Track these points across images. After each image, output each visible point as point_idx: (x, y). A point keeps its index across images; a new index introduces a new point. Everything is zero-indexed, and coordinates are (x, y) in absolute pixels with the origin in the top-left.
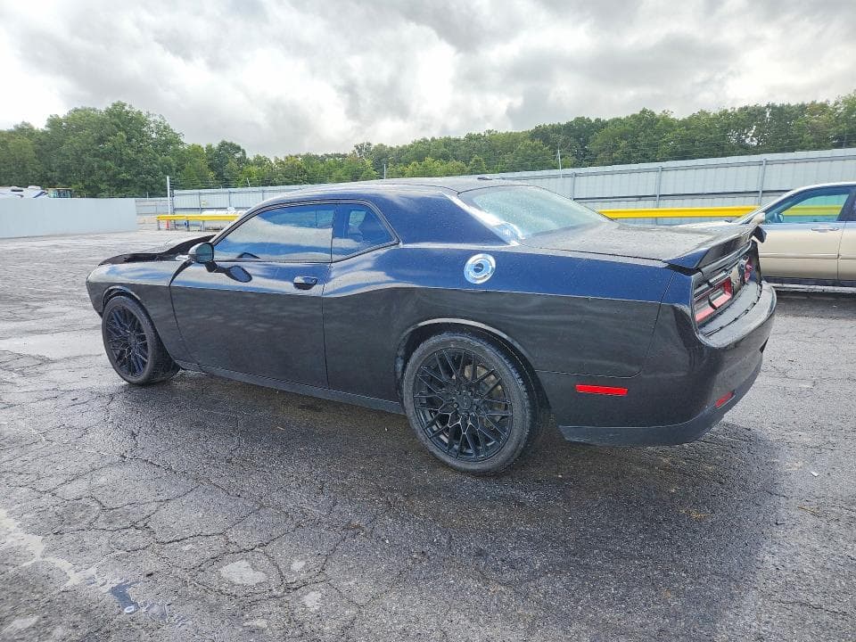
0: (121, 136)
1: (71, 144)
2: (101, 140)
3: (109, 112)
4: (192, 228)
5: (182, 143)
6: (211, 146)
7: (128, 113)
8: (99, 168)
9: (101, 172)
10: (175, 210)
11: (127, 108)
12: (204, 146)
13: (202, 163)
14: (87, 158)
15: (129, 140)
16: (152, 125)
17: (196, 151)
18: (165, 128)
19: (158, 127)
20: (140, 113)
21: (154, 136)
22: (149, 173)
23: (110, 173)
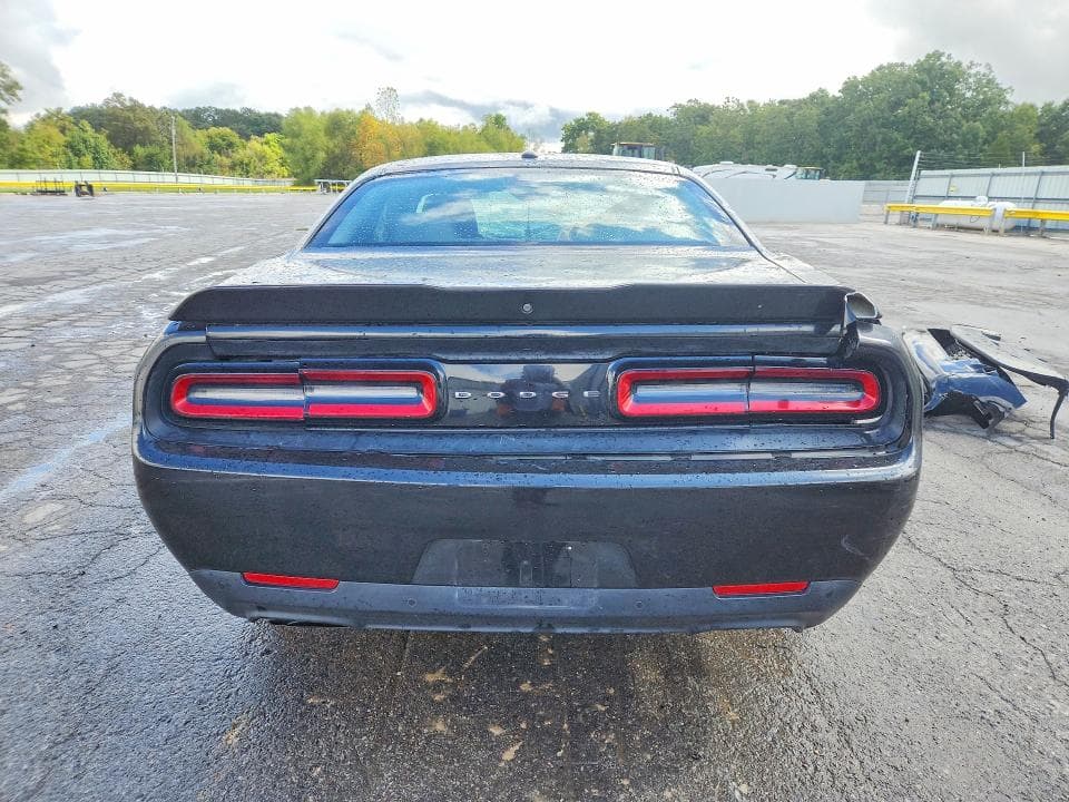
0: (923, 98)
1: (860, 111)
2: (898, 104)
3: (920, 67)
4: (920, 223)
5: (1007, 103)
6: (1050, 105)
7: (942, 65)
8: (884, 141)
9: (884, 146)
10: (915, 197)
11: (944, 59)
12: (1040, 105)
13: (1025, 131)
14: (873, 129)
15: (931, 102)
16: (971, 80)
17: (1024, 113)
18: (989, 82)
19: (979, 82)
20: (959, 65)
21: (968, 95)
22: (943, 146)
23: (894, 148)
